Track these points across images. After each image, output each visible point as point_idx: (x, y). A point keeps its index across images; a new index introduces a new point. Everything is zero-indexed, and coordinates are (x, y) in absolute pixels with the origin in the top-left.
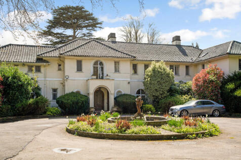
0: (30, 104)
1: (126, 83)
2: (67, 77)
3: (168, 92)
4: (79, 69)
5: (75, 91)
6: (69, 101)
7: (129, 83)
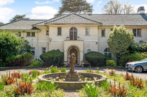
0: (17, 58)
1: (95, 43)
2: (50, 39)
3: (127, 50)
4: (59, 33)
5: (56, 49)
6: (47, 56)
7: (97, 43)
